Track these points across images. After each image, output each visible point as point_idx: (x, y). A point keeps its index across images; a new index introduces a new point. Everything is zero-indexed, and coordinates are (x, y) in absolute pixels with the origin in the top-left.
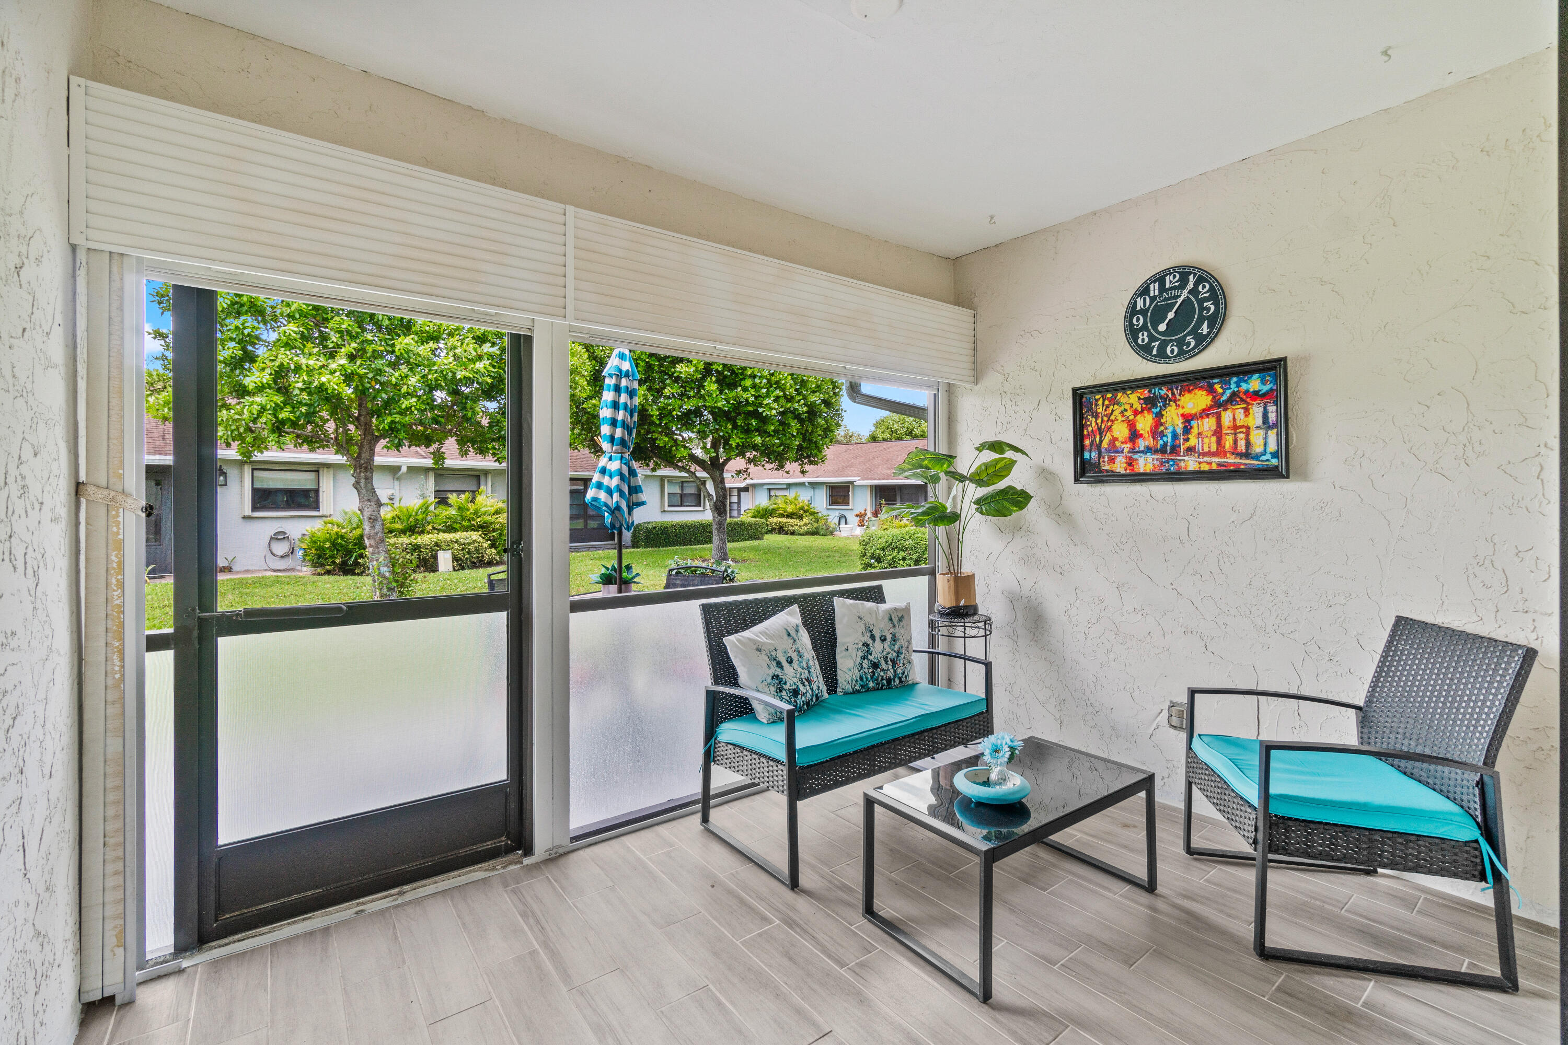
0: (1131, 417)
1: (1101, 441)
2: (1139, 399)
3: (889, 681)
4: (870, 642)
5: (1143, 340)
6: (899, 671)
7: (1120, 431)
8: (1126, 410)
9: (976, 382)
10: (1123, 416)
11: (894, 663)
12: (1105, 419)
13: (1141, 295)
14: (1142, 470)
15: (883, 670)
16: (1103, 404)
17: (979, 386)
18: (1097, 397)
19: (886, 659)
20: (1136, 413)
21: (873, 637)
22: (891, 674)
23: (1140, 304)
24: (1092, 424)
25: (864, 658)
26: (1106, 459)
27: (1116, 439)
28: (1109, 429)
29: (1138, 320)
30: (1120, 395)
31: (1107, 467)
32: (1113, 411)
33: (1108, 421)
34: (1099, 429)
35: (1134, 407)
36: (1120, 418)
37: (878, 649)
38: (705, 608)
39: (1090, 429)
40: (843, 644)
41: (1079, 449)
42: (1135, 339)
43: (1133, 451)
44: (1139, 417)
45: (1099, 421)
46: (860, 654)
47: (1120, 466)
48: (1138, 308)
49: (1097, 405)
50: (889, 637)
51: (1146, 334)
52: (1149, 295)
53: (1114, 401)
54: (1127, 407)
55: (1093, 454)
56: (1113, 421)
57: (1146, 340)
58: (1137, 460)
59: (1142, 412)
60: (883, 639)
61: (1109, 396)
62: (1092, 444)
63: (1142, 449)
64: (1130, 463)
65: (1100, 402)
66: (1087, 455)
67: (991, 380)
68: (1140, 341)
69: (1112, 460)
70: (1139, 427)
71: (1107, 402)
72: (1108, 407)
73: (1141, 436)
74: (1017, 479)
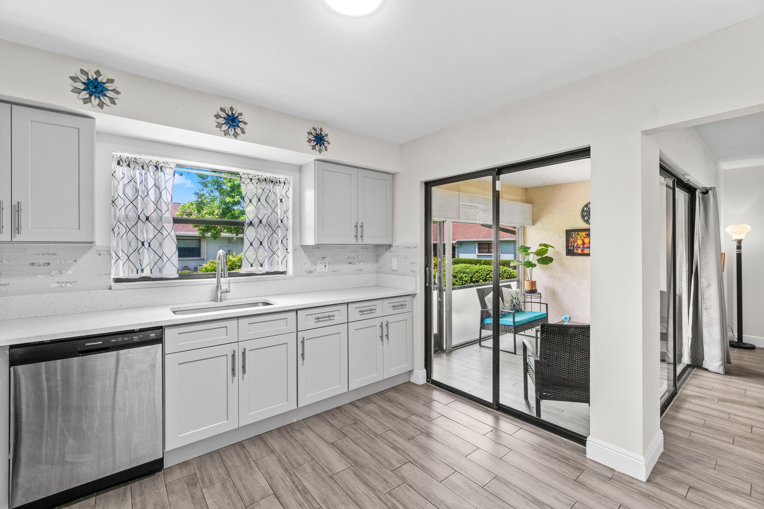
0: (583, 239)
1: (574, 244)
2: (585, 234)
3: (518, 310)
4: (513, 299)
5: (586, 219)
6: (520, 307)
7: (580, 242)
8: (581, 237)
9: (533, 225)
10: (581, 238)
11: (519, 305)
12: (575, 239)
13: (586, 207)
14: (586, 253)
15: (516, 307)
16: (575, 235)
17: (534, 226)
18: (573, 233)
19: (517, 304)
20: (584, 238)
21: (513, 298)
22: (518, 308)
23: (585, 209)
24: (572, 240)
25: (512, 304)
26: (575, 249)
27: (579, 244)
28: (577, 241)
29: (585, 213)
30: (579, 233)
31: (576, 252)
32: (577, 237)
33: (576, 239)
34: (574, 241)
35: (584, 236)
36: (580, 239)
37: (514, 301)
38: (478, 290)
39: (571, 241)
40: (506, 300)
41: (567, 247)
42: (584, 218)
43: (583, 247)
44: (585, 239)
45: (573, 239)
46: (511, 302)
47: (579, 251)
48: (585, 210)
49: (573, 235)
50: (517, 298)
51: (587, 217)
52: (588, 207)
53: (578, 234)
54: (582, 236)
55: (572, 248)
56: (577, 239)
57: (587, 219)
58: (584, 250)
59: (586, 237)
60: (516, 299)
61: (576, 232)
62: (571, 245)
63: (586, 247)
64: (583, 251)
65: (574, 234)
66: (570, 248)
67: (538, 225)
68: (585, 219)
69: (577, 250)
70: (585, 241)
71: (576, 234)
72: (576, 235)
73: (586, 244)
74: (549, 254)
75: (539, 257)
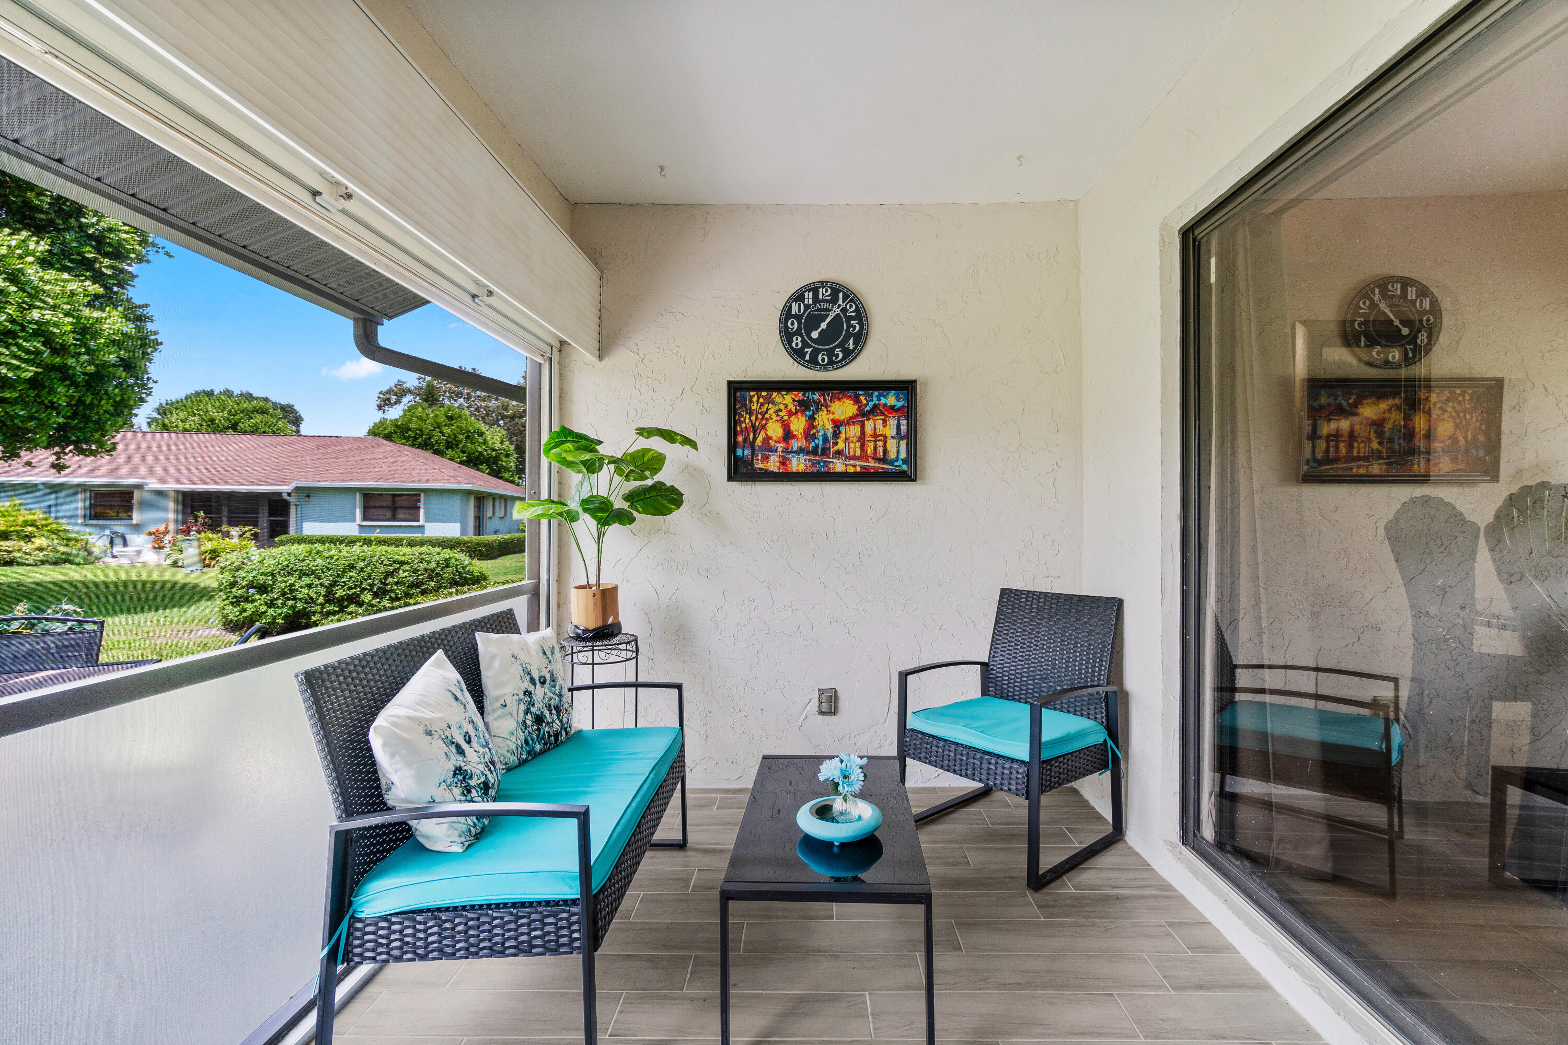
0: (786, 418)
1: (755, 438)
2: (794, 400)
3: (557, 735)
4: (531, 688)
5: (797, 344)
6: (565, 720)
7: (774, 430)
8: (780, 410)
9: (601, 359)
10: (777, 415)
11: (557, 709)
12: (760, 416)
13: (796, 300)
14: (794, 470)
15: (548, 723)
16: (758, 401)
17: (604, 362)
18: (752, 393)
19: (549, 707)
20: (790, 414)
21: (532, 681)
22: (557, 726)
23: (795, 309)
24: (746, 421)
25: (527, 712)
26: (760, 457)
27: (771, 438)
28: (764, 427)
29: (793, 324)
30: (775, 394)
31: (760, 466)
32: (767, 409)
33: (762, 419)
34: (753, 426)
35: (789, 408)
36: (774, 417)
37: (539, 693)
39: (744, 425)
40: (497, 699)
41: (732, 446)
42: (790, 342)
43: (786, 451)
44: (793, 418)
45: (753, 418)
46: (523, 707)
47: (773, 465)
48: (793, 313)
49: (751, 402)
50: (548, 676)
51: (800, 339)
52: (803, 302)
53: (769, 400)
54: (782, 407)
55: (746, 451)
56: (767, 420)
57: (800, 345)
58: (790, 460)
59: (796, 413)
60: (543, 683)
61: (764, 394)
62: (745, 440)
63: (795, 449)
64: (784, 462)
65: (755, 399)
66: (739, 452)
67: (620, 358)
68: (794, 345)
69: (766, 459)
70: (793, 428)
71: (761, 400)
72: (762, 405)
73: (795, 436)
74: (666, 476)
75: (634, 484)
